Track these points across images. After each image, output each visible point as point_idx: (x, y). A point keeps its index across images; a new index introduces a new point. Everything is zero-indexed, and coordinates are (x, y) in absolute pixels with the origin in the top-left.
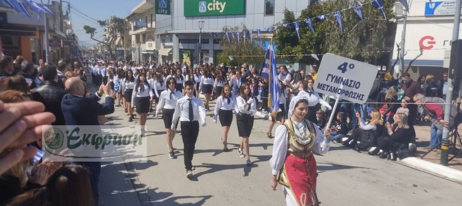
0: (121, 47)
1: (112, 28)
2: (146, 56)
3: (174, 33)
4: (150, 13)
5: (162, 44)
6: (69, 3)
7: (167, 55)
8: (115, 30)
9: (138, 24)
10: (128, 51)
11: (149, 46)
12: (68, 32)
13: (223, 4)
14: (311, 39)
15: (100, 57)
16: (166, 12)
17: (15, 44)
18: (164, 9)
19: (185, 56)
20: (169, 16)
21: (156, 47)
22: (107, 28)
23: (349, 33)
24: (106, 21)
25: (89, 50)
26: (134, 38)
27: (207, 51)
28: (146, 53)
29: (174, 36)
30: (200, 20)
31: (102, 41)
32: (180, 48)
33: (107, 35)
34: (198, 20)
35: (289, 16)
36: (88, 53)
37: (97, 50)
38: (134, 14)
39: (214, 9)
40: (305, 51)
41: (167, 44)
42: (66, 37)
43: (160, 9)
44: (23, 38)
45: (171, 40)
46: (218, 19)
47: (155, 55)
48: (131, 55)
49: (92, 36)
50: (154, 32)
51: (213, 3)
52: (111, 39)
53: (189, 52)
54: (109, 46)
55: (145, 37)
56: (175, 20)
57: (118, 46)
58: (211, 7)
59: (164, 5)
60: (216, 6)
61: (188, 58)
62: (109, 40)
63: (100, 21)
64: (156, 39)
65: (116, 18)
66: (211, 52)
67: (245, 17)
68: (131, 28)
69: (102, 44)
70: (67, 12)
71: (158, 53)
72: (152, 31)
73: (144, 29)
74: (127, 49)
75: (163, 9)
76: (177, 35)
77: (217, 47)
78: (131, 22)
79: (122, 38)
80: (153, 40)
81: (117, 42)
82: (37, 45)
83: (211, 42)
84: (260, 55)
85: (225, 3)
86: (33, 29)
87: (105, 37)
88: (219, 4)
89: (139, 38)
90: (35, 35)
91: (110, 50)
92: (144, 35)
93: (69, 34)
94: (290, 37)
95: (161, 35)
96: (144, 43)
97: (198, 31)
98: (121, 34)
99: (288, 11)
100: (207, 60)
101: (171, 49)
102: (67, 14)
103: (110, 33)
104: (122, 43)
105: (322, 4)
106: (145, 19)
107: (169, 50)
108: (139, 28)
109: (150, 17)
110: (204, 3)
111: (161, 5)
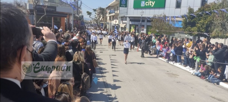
0: (102, 22)
1: (99, 12)
2: (114, 27)
4: (117, 6)
5: (121, 21)
6: (81, 1)
7: (124, 27)
8: (100, 14)
9: (111, 11)
10: (105, 24)
11: (115, 22)
12: (80, 15)
13: (153, 3)
14: (203, 24)
15: (92, 26)
17: (58, 20)
18: (124, 5)
19: (132, 28)
20: (126, 8)
21: (119, 23)
22: (97, 13)
24: (96, 9)
26: (108, 18)
27: (143, 26)
28: (113, 25)
29: (128, 18)
30: (142, 11)
31: (94, 18)
32: (130, 24)
35: (191, 10)
36: (87, 23)
37: (92, 22)
38: (109, 6)
39: (149, 5)
40: (199, 30)
41: (124, 22)
42: (79, 17)
43: (122, 4)
44: (62, 18)
45: (126, 20)
46: (150, 10)
47: (117, 27)
48: (107, 26)
49: (90, 16)
51: (148, 2)
52: (98, 18)
53: (134, 26)
54: (97, 21)
55: (114, 18)
56: (129, 10)
57: (101, 21)
58: (147, 4)
59: (124, 3)
60: (150, 3)
61: (134, 29)
62: (97, 18)
63: (94, 9)
65: (101, 8)
66: (145, 26)
67: (164, 9)
68: (107, 13)
69: (94, 20)
70: (80, 5)
71: (119, 26)
72: (117, 15)
73: (114, 14)
76: (129, 17)
78: (107, 10)
79: (103, 17)
80: (117, 19)
81: (100, 19)
82: (67, 21)
83: (146, 21)
85: (154, 2)
86: (67, 14)
87: (95, 16)
89: (111, 18)
90: (67, 17)
91: (97, 22)
92: (113, 16)
93: (81, 16)
94: (191, 22)
95: (121, 17)
96: (113, 20)
97: (141, 16)
98: (103, 15)
99: (191, 8)
100: (143, 30)
101: (126, 24)
102: (80, 6)
103: (98, 15)
104: (103, 20)
105: (210, 4)
106: (114, 10)
107: (125, 24)
108: (111, 13)
109: (117, 8)
110: (144, 2)
111: (123, 3)
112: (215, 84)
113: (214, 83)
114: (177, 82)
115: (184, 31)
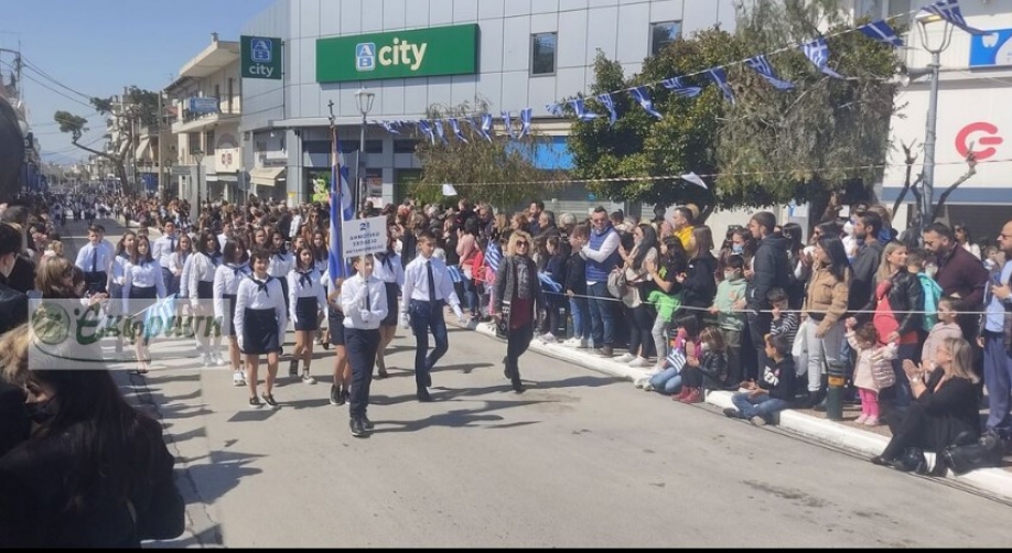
0: (149, 164)
1: (128, 116)
2: (216, 188)
3: (290, 128)
4: (228, 76)
5: (257, 155)
6: (18, 54)
7: (272, 183)
8: (136, 122)
9: (197, 105)
10: (168, 176)
11: (223, 162)
13: (419, 49)
14: (675, 136)
16: (270, 73)
18: (265, 64)
19: (318, 185)
20: (277, 83)
21: (243, 164)
22: (114, 118)
23: (782, 118)
24: (111, 100)
25: (67, 175)
26: (183, 142)
27: (376, 174)
28: (215, 179)
29: (291, 134)
30: (362, 90)
31: (101, 151)
32: (306, 165)
33: (115, 136)
34: (359, 91)
35: (608, 74)
36: (64, 181)
37: (88, 175)
38: (184, 80)
39: (396, 62)
40: (657, 168)
41: (270, 155)
45: (282, 146)
46: (407, 88)
47: (239, 184)
48: (177, 185)
49: (75, 138)
50: (238, 124)
51: (392, 45)
52: (123, 146)
54: (118, 163)
55: (214, 138)
56: (294, 92)
57: (141, 163)
58: (388, 56)
60: (400, 52)
61: (327, 191)
62: (119, 147)
63: (97, 99)
64: (243, 143)
65: (139, 91)
66: (388, 173)
67: (477, 80)
68: (175, 117)
69: (100, 158)
71: (248, 178)
72: (232, 121)
73: (212, 118)
74: (166, 170)
75: (261, 64)
76: (299, 131)
77: (404, 160)
78: (175, 101)
79: (154, 142)
80: (235, 145)
81: (139, 153)
83: (388, 147)
84: (525, 180)
85: (424, 46)
87: (109, 140)
88: (408, 47)
89: (198, 141)
91: (121, 173)
92: (210, 132)
94: (612, 131)
95: (257, 133)
96: (211, 152)
97: (358, 121)
98: (150, 131)
99: (606, 61)
100: (377, 194)
101: (283, 168)
102: (13, 80)
103: (122, 130)
104: (152, 155)
105: (697, 39)
106: (213, 92)
107: (278, 170)
108: (197, 116)
109: (227, 85)
110: (370, 46)
111: (257, 56)
112: (757, 419)
113: (750, 419)
114: (575, 433)
115: (585, 178)
